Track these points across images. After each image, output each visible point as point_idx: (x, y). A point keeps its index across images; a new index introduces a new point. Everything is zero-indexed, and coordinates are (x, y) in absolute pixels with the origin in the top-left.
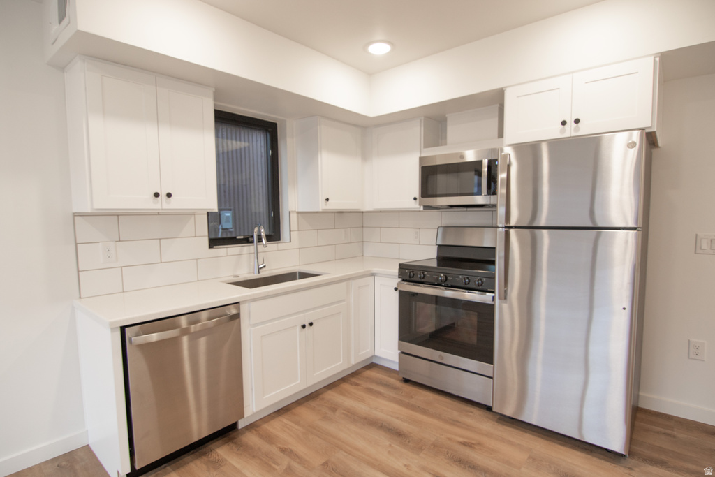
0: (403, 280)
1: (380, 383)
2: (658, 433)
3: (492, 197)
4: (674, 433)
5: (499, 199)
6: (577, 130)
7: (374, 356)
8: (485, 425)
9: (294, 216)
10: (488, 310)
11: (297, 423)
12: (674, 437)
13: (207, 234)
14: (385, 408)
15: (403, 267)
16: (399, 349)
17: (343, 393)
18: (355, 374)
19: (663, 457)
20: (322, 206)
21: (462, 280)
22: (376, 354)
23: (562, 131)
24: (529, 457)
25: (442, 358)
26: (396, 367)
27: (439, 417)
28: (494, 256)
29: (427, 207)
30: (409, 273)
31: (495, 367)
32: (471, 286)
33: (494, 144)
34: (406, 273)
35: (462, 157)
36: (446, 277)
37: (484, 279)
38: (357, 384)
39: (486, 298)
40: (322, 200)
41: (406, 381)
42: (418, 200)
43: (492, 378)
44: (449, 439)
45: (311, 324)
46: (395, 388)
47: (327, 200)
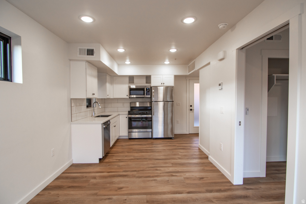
13: (86, 104)
16: (128, 132)
22: (120, 135)
25: (140, 131)
40: (107, 96)
42: (128, 96)
43: (151, 132)
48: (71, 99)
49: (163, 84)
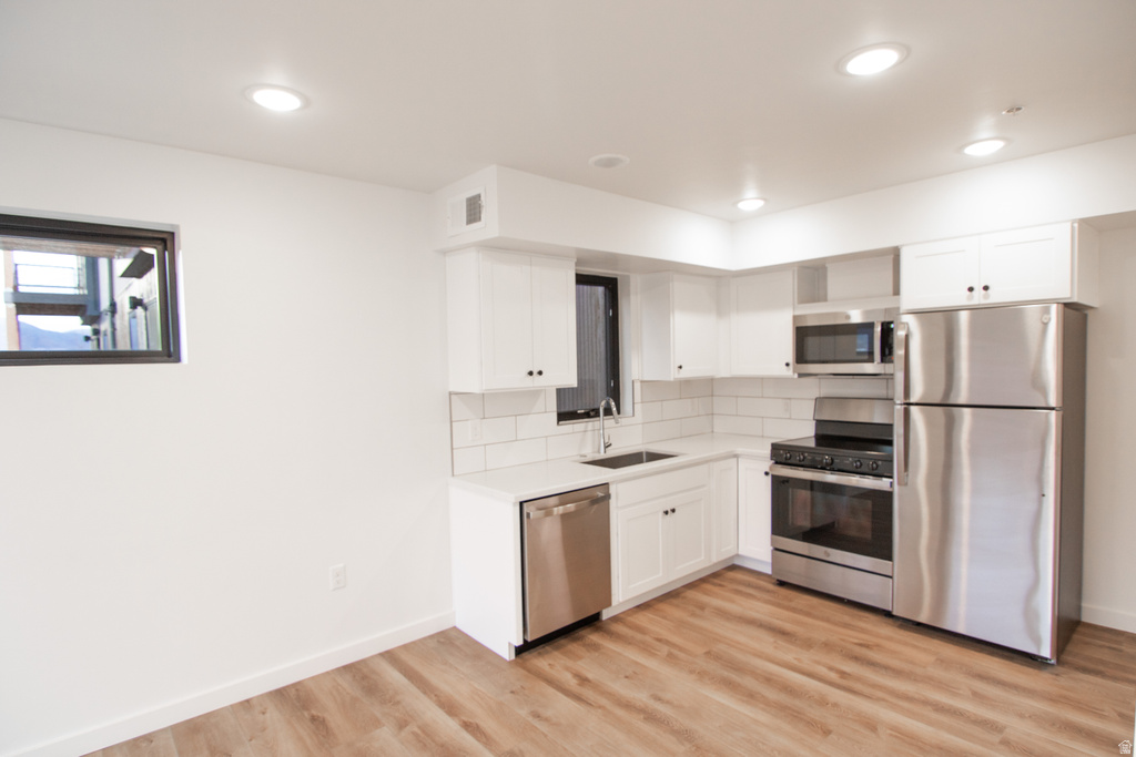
0: (776, 463)
1: (749, 585)
2: (1101, 646)
3: (887, 365)
4: (1123, 648)
5: (896, 368)
6: (986, 297)
7: (738, 555)
8: (885, 630)
9: (637, 385)
10: (885, 498)
11: (664, 618)
12: (1121, 651)
13: (555, 409)
14: (760, 609)
15: (776, 448)
16: (772, 545)
17: (706, 593)
18: (715, 575)
19: (1101, 668)
20: (674, 375)
21: (852, 463)
22: (740, 553)
23: (970, 298)
24: (937, 659)
25: (828, 555)
26: (768, 570)
27: (828, 620)
28: (891, 434)
29: (801, 375)
30: (783, 454)
31: (896, 566)
32: (863, 469)
33: (889, 303)
34: (781, 455)
35: (848, 317)
36: (832, 460)
37: (880, 463)
38: (720, 585)
39: (883, 484)
40: (674, 368)
41: (782, 584)
42: (791, 367)
43: (891, 577)
44: (843, 640)
45: (673, 511)
46: (768, 591)
47: (680, 367)
48: (450, 394)
49: (979, 291)
